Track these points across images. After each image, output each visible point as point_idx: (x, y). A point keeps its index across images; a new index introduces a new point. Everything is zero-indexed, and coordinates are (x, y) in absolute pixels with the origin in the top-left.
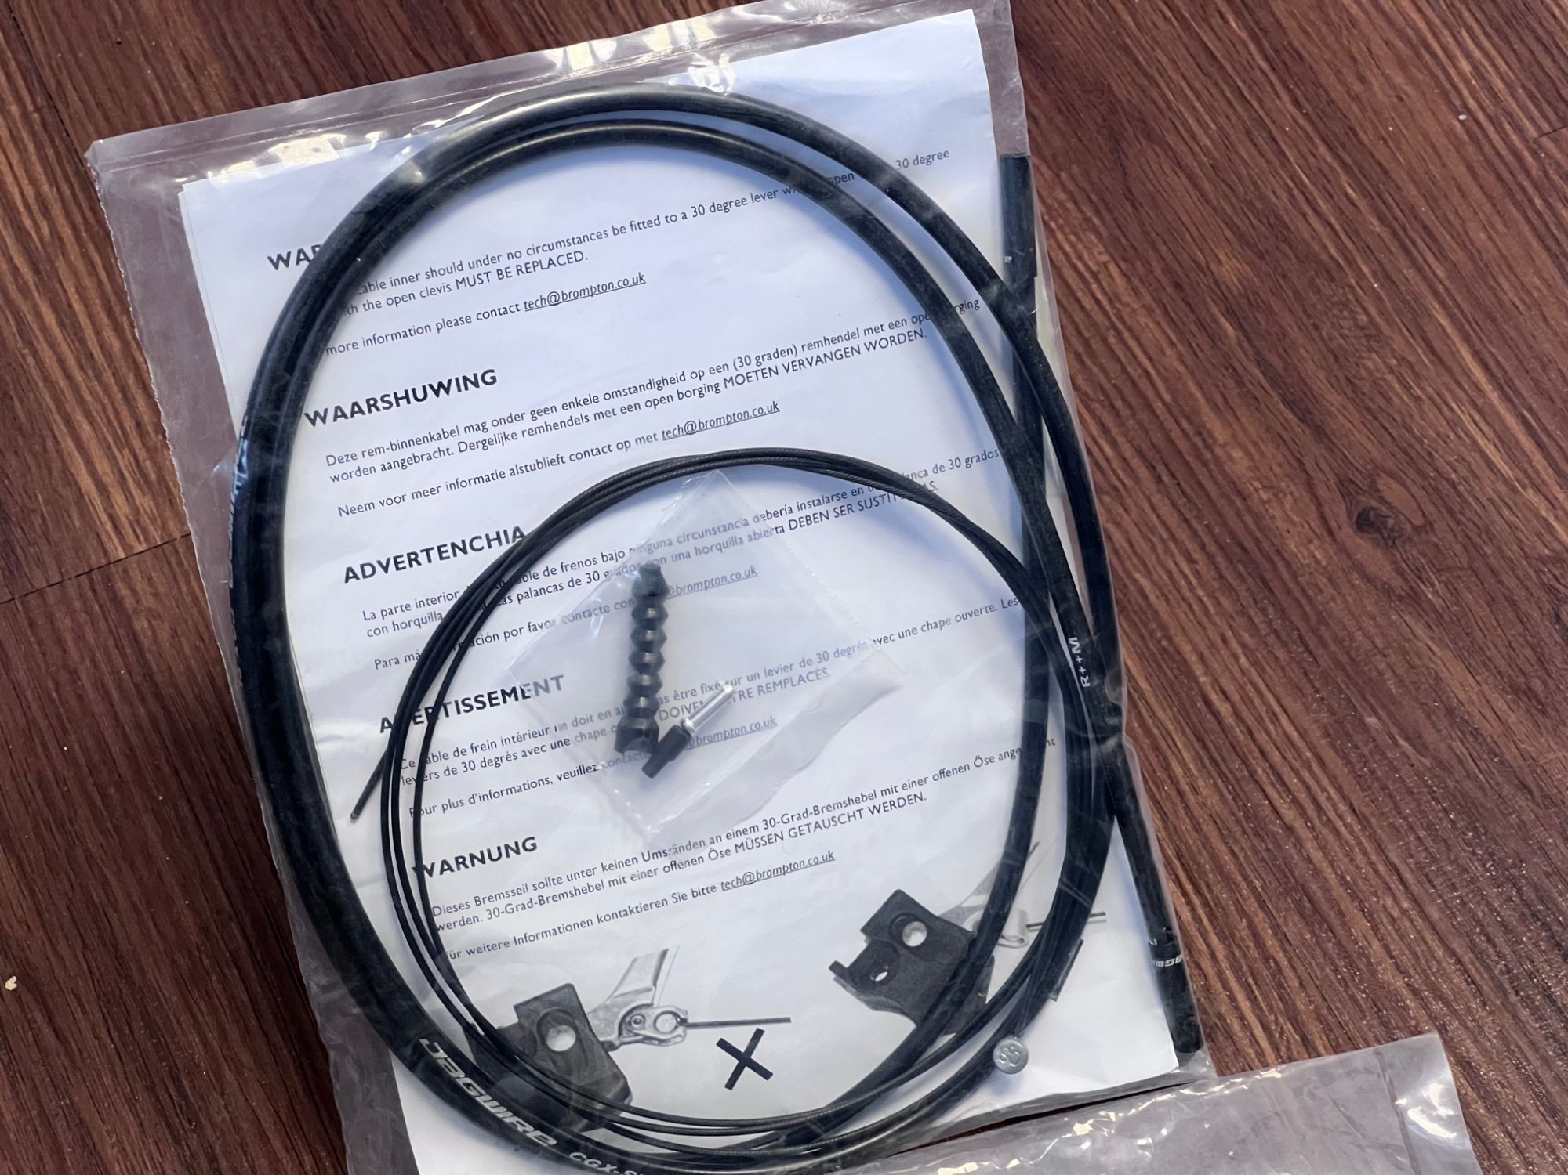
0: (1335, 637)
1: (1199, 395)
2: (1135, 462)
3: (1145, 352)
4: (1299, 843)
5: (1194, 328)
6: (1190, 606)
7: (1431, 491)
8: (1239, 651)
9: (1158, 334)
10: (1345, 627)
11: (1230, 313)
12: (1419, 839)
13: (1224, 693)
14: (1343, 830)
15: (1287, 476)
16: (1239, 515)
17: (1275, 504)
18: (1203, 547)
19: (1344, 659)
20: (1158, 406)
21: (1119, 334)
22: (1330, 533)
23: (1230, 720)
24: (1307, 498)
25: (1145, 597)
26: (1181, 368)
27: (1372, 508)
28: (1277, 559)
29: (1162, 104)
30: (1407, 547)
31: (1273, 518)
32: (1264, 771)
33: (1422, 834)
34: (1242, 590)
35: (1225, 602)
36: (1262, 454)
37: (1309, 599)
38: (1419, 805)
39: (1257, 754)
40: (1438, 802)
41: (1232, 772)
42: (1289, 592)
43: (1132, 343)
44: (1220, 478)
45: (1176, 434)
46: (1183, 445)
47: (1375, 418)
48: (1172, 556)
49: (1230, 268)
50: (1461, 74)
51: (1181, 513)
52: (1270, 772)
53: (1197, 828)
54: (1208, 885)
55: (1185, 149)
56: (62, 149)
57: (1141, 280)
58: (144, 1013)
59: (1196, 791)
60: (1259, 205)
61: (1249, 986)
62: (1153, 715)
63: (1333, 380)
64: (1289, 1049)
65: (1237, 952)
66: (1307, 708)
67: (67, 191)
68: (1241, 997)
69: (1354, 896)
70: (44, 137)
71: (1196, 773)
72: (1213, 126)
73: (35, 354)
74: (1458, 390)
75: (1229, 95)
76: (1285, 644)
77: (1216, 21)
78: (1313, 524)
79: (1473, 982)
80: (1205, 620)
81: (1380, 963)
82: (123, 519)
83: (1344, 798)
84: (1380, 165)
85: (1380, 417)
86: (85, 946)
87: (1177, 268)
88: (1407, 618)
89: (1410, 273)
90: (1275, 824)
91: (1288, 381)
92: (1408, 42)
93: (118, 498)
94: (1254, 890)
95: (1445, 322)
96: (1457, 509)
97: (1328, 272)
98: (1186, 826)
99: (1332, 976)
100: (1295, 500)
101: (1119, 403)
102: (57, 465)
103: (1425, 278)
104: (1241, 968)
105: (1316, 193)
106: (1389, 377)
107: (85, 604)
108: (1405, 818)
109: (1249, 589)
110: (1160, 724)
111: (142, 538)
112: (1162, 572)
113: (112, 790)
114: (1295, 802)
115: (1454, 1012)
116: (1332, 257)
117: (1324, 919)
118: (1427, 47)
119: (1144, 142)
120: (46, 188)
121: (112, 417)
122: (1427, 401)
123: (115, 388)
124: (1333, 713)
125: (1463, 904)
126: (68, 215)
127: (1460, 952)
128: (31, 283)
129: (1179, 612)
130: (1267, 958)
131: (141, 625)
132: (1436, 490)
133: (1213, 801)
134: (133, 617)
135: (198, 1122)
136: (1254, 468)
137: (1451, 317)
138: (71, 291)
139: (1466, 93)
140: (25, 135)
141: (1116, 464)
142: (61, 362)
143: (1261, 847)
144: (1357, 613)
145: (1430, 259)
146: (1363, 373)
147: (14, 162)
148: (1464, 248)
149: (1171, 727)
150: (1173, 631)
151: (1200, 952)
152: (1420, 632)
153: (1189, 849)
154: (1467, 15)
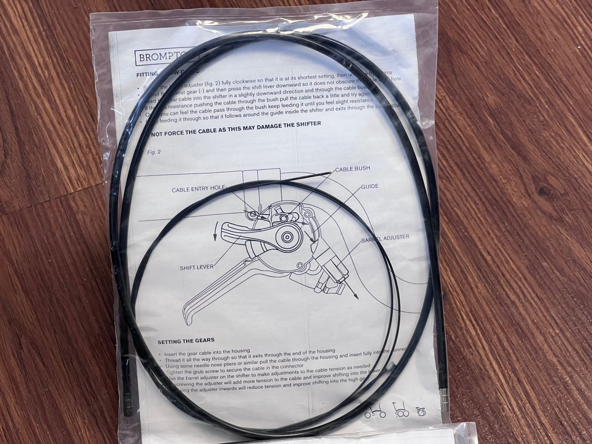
0: (531, 233)
1: (479, 144)
2: (455, 168)
3: (459, 129)
4: (517, 308)
5: (478, 120)
6: (475, 220)
7: (567, 181)
8: (494, 237)
9: (464, 122)
10: (534, 230)
11: (492, 115)
12: (562, 307)
13: (488, 252)
14: (533, 303)
15: (512, 174)
16: (494, 188)
17: (508, 184)
18: (481, 199)
19: (534, 241)
20: (464, 148)
21: (449, 122)
22: (529, 195)
23: (491, 262)
24: (520, 182)
25: (458, 217)
26: (473, 135)
27: (545, 187)
28: (509, 204)
29: (466, 40)
30: (558, 201)
31: (507, 189)
32: (503, 281)
33: (564, 306)
34: (495, 215)
35: (489, 219)
36: (503, 166)
37: (521, 219)
38: (563, 295)
39: (501, 275)
40: (570, 294)
41: (491, 281)
42: (513, 216)
43: (454, 125)
44: (487, 174)
45: (471, 158)
46: (473, 162)
47: (546, 154)
48: (469, 202)
49: (491, 99)
50: (578, 32)
51: (472, 187)
52: (506, 282)
53: (478, 301)
54: (482, 322)
55: (475, 56)
56: (53, 45)
57: (458, 102)
58: (77, 357)
59: (477, 288)
60: (502, 76)
61: (497, 359)
62: (461, 260)
63: (530, 140)
64: (512, 383)
65: (493, 347)
66: (520, 259)
67: (55, 60)
68: (494, 363)
69: (538, 328)
70: (46, 40)
71: (477, 281)
72: (485, 48)
73: (42, 118)
74: (577, 145)
75: (492, 37)
76: (511, 235)
77: (487, 10)
78: (522, 192)
79: (583, 360)
80: (481, 226)
81: (547, 353)
82: (73, 178)
83: (534, 291)
84: (548, 63)
85: (548, 154)
86: (56, 333)
87: (471, 98)
88: (558, 227)
89: (559, 102)
90: (507, 301)
91: (514, 140)
92: (559, 20)
93: (72, 171)
94: (499, 324)
95: (573, 120)
96: (577, 188)
97: (529, 101)
98: (474, 300)
99: (529, 356)
100: (515, 183)
101: (449, 147)
102: (49, 159)
103: (565, 104)
104: (494, 352)
105: (524, 73)
106: (552, 140)
107: (58, 208)
108: (557, 300)
109: (498, 215)
110: (464, 263)
111: (80, 186)
112: (465, 208)
113: (67, 276)
114: (515, 293)
115: (576, 371)
116: (530, 96)
117: (526, 336)
118: (566, 22)
119: (459, 53)
120: (47, 59)
121: (70, 141)
122: (566, 149)
123: (71, 131)
124: (530, 261)
125: (579, 331)
126: (55, 69)
127: (577, 349)
128: (41, 93)
129: (471, 222)
130: (504, 349)
131: (79, 217)
132: (569, 181)
133: (484, 292)
134: (76, 214)
135: (97, 398)
136: (500, 171)
137: (575, 119)
138: (56, 96)
139: (580, 39)
140: (39, 40)
141: (448, 168)
142: (51, 121)
143: (502, 309)
144: (539, 224)
145: (568, 98)
146: (542, 138)
147: (35, 49)
148: (580, 94)
149: (468, 264)
150: (469, 229)
151: (479, 346)
152: (562, 232)
153: (475, 309)
154: (580, 11)
